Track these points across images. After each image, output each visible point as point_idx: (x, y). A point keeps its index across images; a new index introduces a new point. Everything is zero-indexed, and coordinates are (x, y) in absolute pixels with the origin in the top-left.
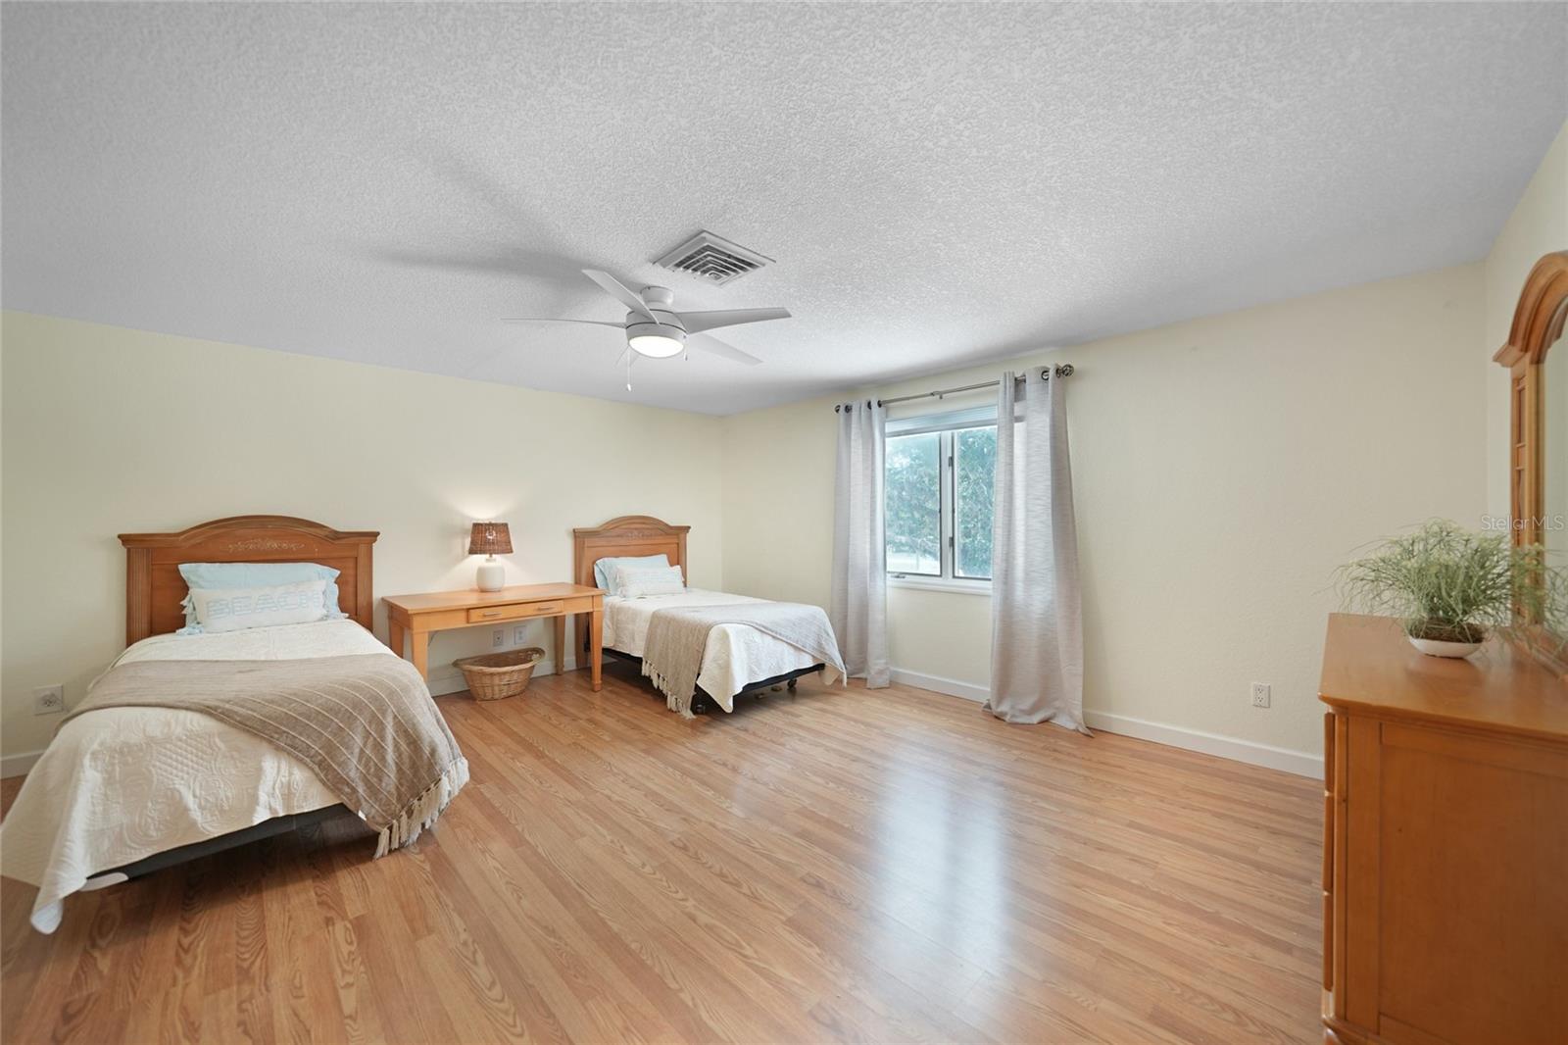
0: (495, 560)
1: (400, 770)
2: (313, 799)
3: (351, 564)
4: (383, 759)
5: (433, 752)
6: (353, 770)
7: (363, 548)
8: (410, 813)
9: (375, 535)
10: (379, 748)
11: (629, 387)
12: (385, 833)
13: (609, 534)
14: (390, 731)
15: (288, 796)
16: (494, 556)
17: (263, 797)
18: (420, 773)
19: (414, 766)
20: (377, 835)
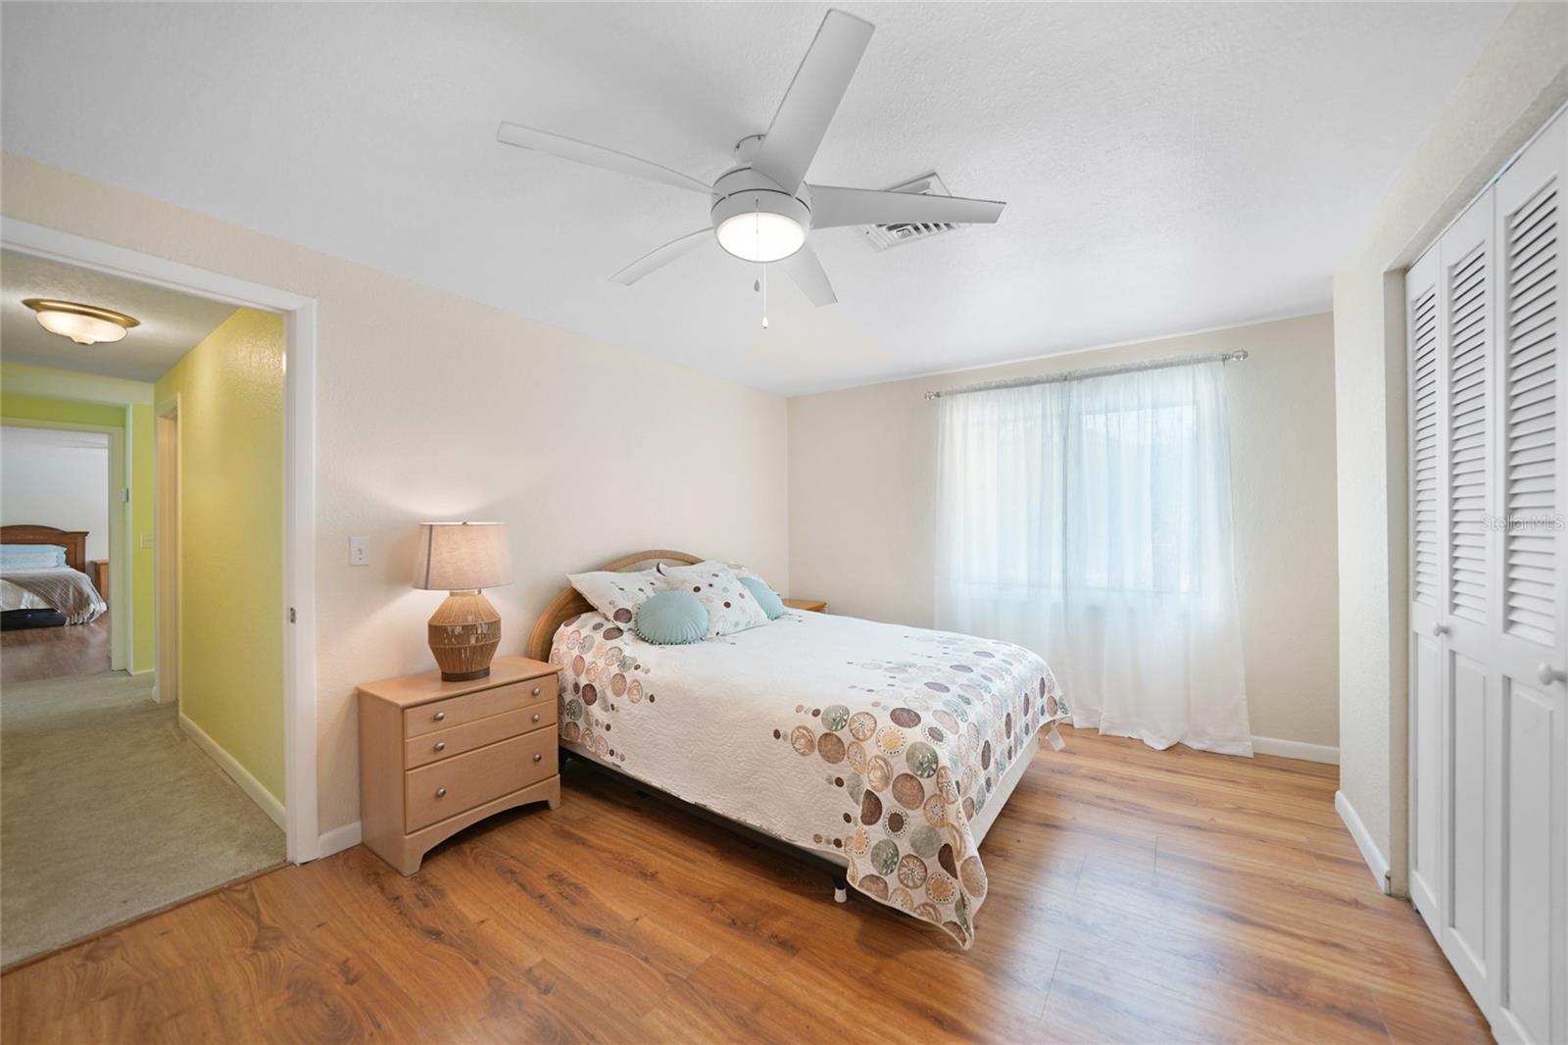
1: (74, 601)
2: (42, 605)
3: (73, 546)
4: (68, 598)
5: (88, 596)
6: (56, 598)
7: (80, 539)
8: (78, 614)
9: (86, 533)
10: (67, 594)
12: (68, 619)
14: (71, 589)
15: (32, 603)
17: (23, 601)
18: (82, 602)
19: (80, 600)
20: (65, 619)
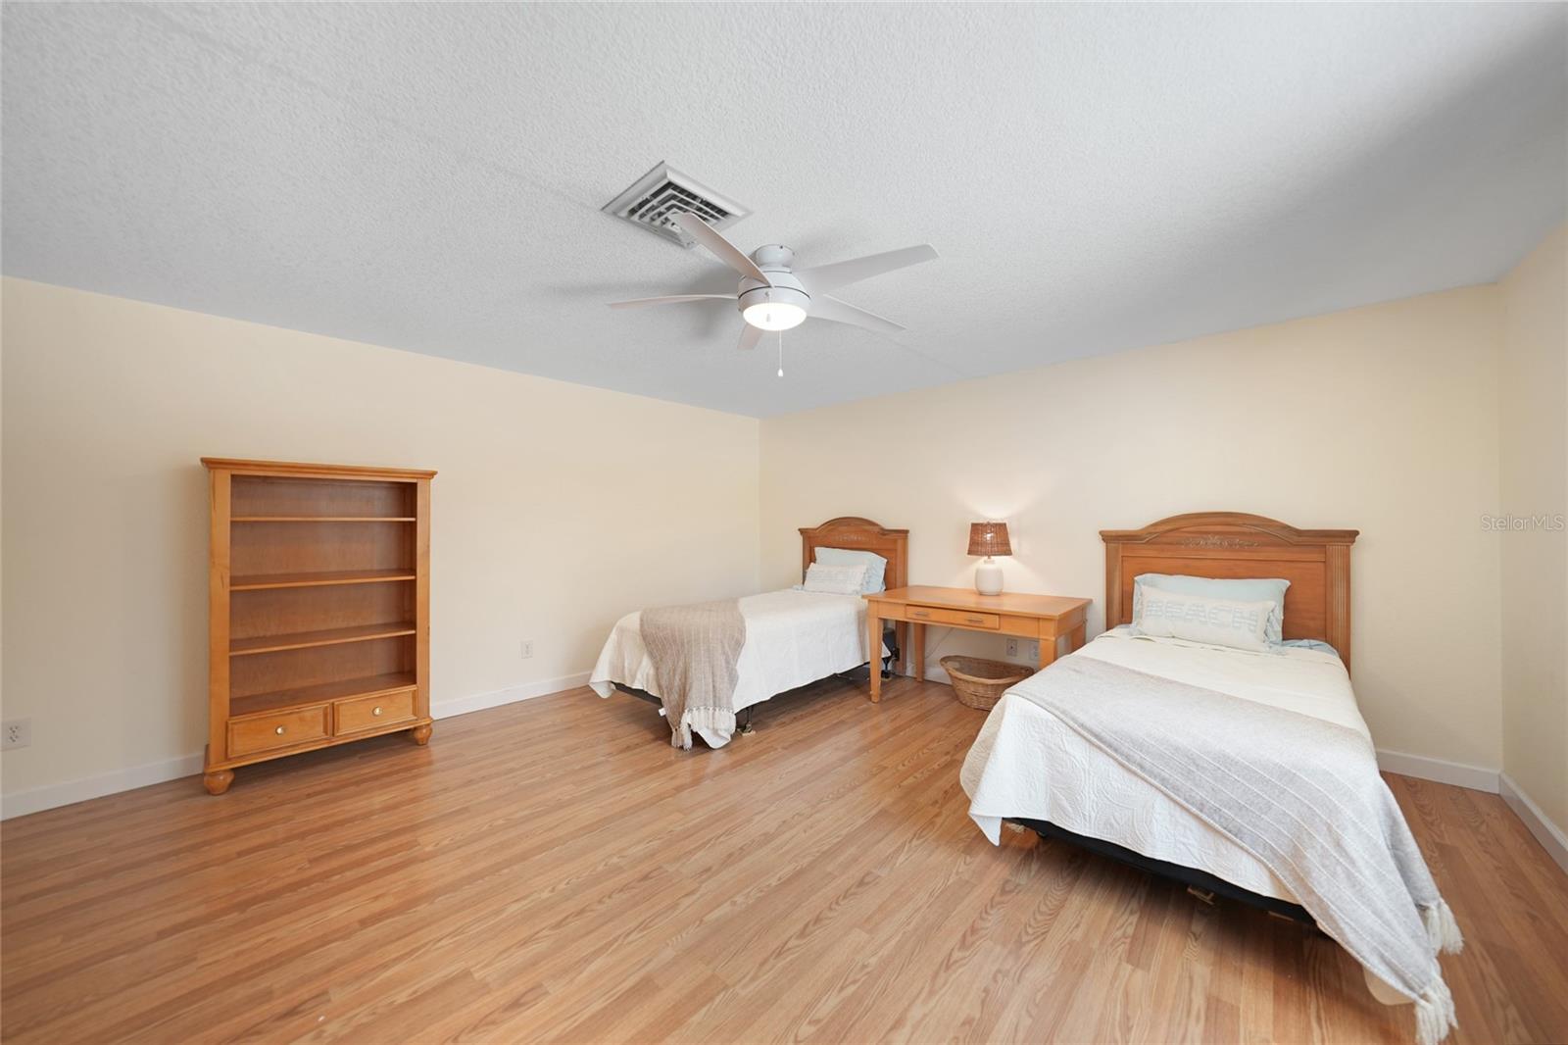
0: (993, 562)
7: (900, 543)
9: (907, 533)
11: (781, 373)
13: (1164, 540)
16: (993, 557)
